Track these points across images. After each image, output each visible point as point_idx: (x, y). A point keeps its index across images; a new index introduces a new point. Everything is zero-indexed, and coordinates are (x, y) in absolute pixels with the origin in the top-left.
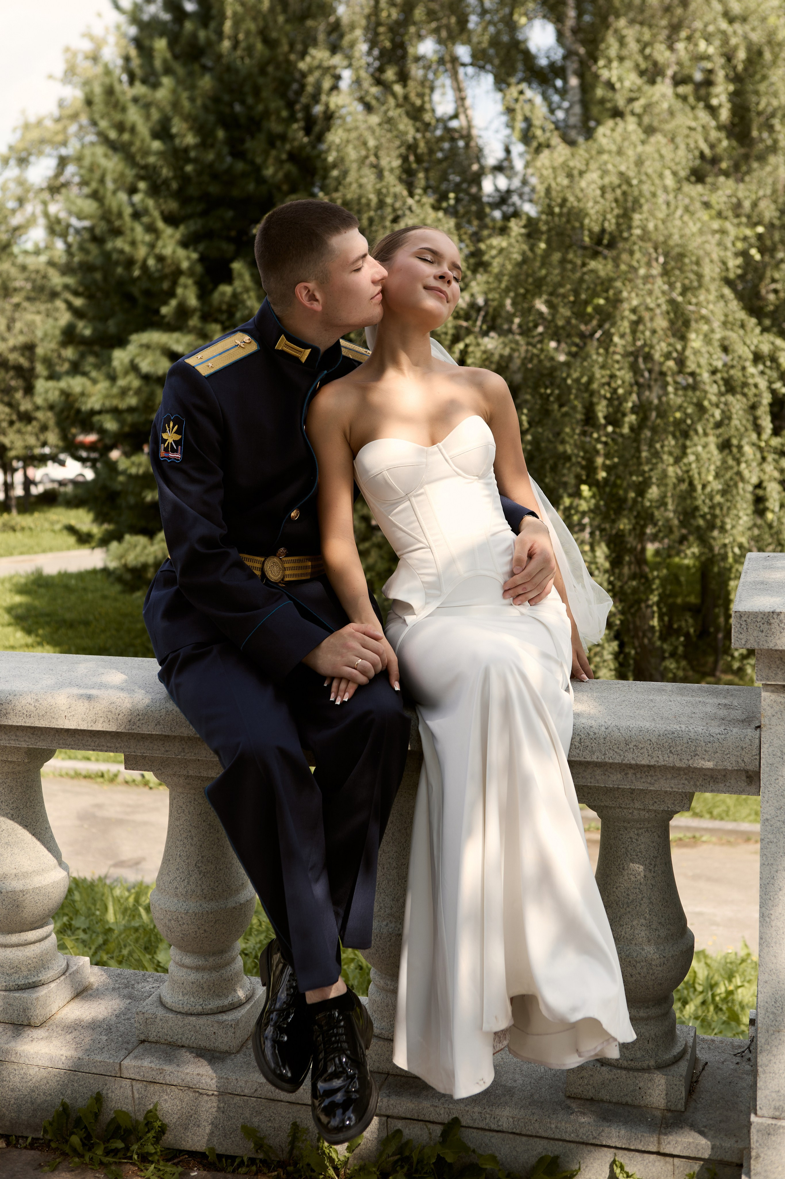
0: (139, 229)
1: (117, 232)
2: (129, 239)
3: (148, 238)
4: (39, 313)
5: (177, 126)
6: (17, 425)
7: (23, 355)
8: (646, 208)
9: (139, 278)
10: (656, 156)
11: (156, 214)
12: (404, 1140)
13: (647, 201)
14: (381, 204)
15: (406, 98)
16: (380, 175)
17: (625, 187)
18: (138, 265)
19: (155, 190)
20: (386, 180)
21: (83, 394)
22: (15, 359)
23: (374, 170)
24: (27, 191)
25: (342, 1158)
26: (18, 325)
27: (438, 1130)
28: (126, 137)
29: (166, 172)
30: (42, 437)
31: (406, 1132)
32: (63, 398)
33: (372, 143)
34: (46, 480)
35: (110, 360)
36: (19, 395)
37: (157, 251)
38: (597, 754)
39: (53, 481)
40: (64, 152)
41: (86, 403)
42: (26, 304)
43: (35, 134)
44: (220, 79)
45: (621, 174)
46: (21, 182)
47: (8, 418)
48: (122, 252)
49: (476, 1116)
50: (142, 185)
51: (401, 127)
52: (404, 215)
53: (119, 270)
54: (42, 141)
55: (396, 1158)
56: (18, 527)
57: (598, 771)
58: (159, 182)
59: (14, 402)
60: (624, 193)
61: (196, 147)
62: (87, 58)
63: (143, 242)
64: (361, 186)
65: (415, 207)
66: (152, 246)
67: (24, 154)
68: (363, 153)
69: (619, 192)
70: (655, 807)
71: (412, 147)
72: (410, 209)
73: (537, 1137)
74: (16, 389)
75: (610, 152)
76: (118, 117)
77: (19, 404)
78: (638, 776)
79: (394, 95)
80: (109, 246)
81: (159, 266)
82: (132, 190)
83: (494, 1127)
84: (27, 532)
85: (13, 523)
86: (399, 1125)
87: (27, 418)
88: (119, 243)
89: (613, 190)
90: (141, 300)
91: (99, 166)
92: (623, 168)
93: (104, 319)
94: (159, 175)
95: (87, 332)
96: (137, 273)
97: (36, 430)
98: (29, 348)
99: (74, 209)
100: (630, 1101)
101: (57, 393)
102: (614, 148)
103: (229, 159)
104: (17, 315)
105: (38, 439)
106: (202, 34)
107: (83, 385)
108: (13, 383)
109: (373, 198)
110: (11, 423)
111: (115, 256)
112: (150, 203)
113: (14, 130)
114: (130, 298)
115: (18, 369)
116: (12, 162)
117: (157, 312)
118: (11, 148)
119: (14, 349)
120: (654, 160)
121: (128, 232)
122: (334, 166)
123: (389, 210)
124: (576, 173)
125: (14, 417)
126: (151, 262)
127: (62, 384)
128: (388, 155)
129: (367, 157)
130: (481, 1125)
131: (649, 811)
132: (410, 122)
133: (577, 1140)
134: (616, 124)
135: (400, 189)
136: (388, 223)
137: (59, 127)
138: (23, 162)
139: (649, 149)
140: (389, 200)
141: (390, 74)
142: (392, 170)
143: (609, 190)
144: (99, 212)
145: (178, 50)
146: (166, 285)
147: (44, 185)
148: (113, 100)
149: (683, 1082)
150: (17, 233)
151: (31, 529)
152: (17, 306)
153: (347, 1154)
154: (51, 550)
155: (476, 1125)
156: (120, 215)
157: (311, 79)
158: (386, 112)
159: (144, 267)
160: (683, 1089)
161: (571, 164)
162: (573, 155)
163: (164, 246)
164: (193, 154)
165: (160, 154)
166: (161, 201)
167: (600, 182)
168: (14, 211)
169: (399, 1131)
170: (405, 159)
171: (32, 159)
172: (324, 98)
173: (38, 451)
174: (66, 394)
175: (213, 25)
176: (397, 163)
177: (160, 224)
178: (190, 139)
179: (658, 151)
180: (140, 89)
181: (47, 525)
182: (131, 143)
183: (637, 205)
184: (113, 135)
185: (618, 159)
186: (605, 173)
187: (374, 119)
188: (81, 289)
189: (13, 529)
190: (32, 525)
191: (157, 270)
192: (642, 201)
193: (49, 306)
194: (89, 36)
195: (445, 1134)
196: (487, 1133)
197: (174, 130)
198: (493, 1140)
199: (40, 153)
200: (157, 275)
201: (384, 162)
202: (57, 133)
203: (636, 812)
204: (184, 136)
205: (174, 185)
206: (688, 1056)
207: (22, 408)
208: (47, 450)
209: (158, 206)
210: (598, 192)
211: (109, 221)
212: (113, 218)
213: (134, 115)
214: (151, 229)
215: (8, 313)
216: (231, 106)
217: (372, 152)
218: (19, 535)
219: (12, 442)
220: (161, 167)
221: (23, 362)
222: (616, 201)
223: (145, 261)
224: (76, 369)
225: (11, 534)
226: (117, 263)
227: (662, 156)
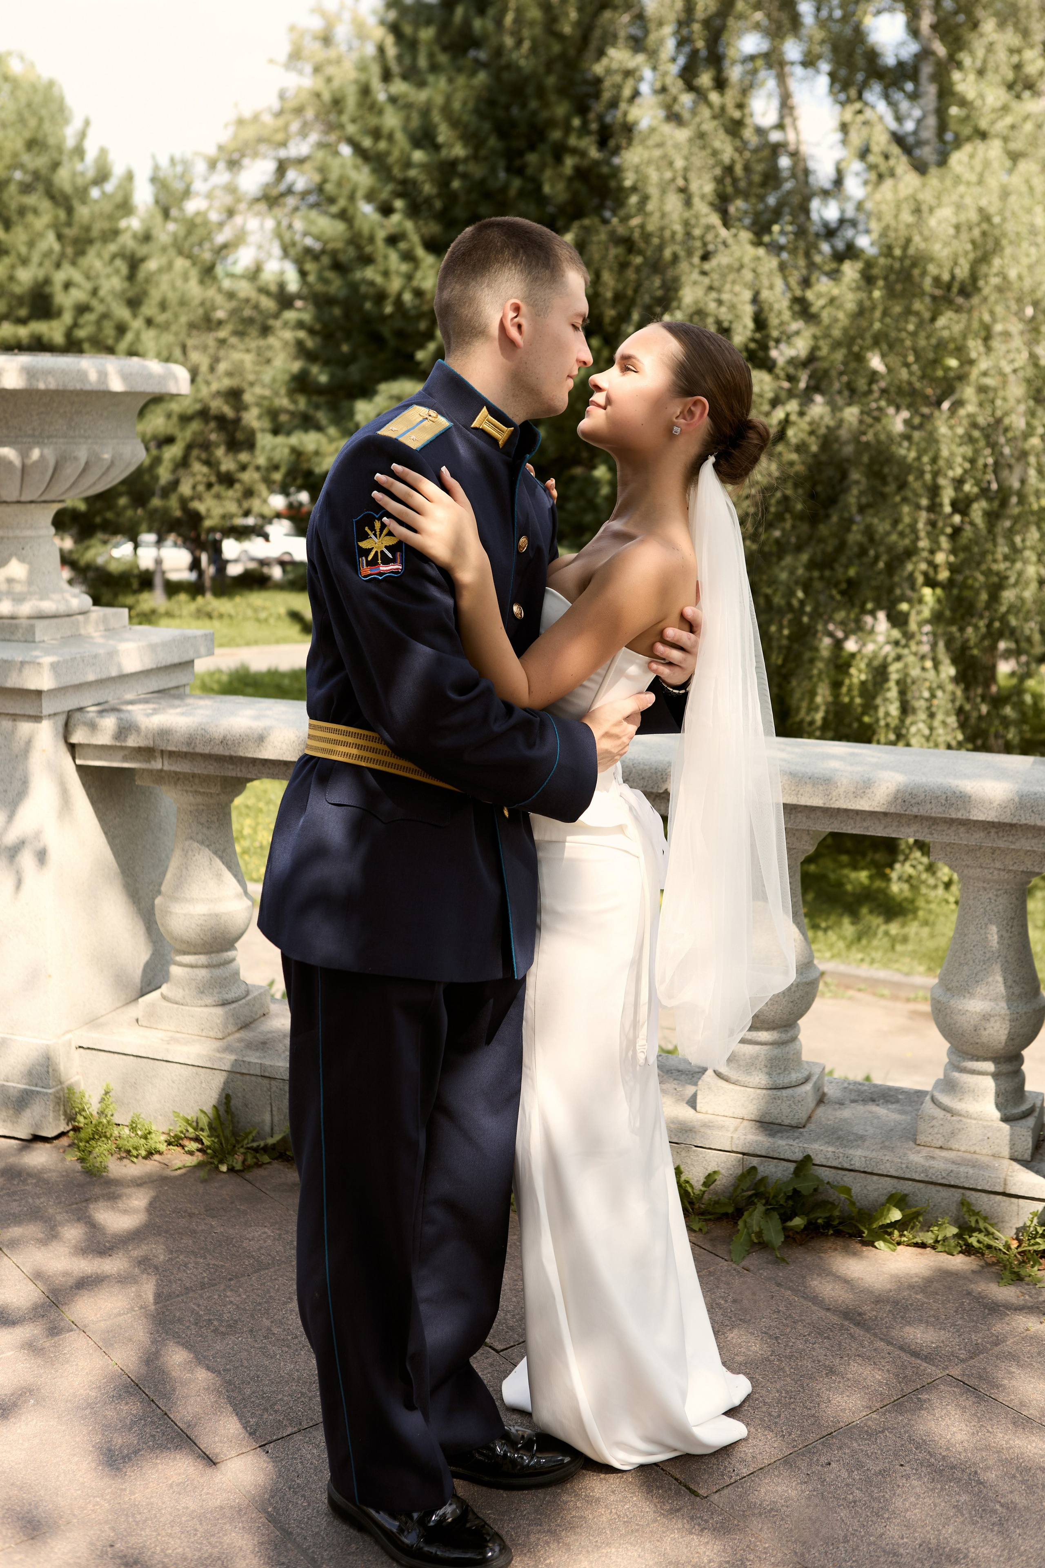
0: (394, 257)
1: (367, 260)
2: (381, 268)
3: (404, 267)
4: (248, 351)
5: (444, 133)
6: (216, 488)
7: (227, 402)
8: (1008, 251)
9: (391, 316)
10: (1024, 189)
11: (415, 238)
12: (759, 1177)
13: (1011, 242)
14: (688, 234)
15: (723, 108)
16: (688, 203)
17: (985, 226)
18: (390, 300)
19: (414, 210)
20: (695, 208)
21: (317, 453)
22: (219, 408)
23: (682, 195)
24: (238, 200)
25: (697, 1192)
26: (222, 367)
27: (792, 1167)
28: (382, 145)
29: (428, 188)
30: (246, 505)
31: (761, 1169)
32: (293, 457)
33: (679, 163)
34: (244, 558)
35: (351, 413)
36: (220, 452)
37: (415, 283)
38: (962, 811)
39: (253, 559)
40: (283, 153)
41: (319, 464)
42: (233, 340)
43: (250, 133)
44: (497, 77)
45: (981, 210)
46: (231, 189)
47: (205, 480)
48: (372, 283)
49: (829, 1155)
50: (399, 204)
51: (717, 144)
52: (716, 252)
53: (368, 305)
54: (260, 140)
55: (750, 1193)
56: (215, 614)
57: (962, 829)
58: (420, 200)
59: (213, 459)
60: (984, 234)
61: (466, 160)
62: (315, 38)
63: (398, 273)
64: (663, 215)
65: (730, 241)
66: (409, 277)
67: (235, 156)
68: (668, 175)
69: (976, 232)
70: (1015, 868)
71: (729, 170)
72: (725, 244)
73: (887, 1176)
74: (217, 445)
75: (968, 184)
76: (373, 121)
77: (218, 463)
78: (1001, 834)
79: (710, 105)
80: (358, 275)
81: (417, 302)
82: (386, 210)
83: (847, 1166)
84: (226, 621)
85: (209, 608)
86: (755, 1161)
87: (228, 480)
88: (370, 273)
89: (970, 229)
90: (392, 342)
91: (348, 179)
92: (983, 203)
93: (345, 362)
94: (421, 192)
95: (323, 379)
96: (388, 309)
97: (239, 494)
98: (234, 396)
99: (315, 230)
100: (978, 1151)
101: (286, 451)
102: (973, 178)
103: (502, 175)
104: (222, 353)
105: (240, 505)
106: (477, 24)
107: (319, 443)
108: (213, 437)
109: (678, 228)
110: (209, 486)
111: (363, 289)
112: (409, 225)
113: (226, 126)
114: (377, 339)
115: (222, 421)
116: (221, 166)
117: (411, 357)
118: (221, 148)
119: (218, 393)
120: (1020, 194)
121: (380, 259)
122: (634, 189)
123: (698, 244)
124: (925, 208)
125: (213, 479)
126: (407, 297)
127: (294, 440)
128: (700, 178)
129: (673, 180)
130: (835, 1164)
131: (1009, 871)
132: (728, 139)
133: (926, 1179)
134: (975, 149)
135: (715, 219)
136: (696, 260)
137: (281, 122)
138: (233, 164)
139: (1016, 181)
140: (697, 232)
141: (705, 79)
142: (703, 197)
143: (964, 229)
144: (348, 235)
145: (445, 40)
146: (423, 325)
147: (259, 194)
148: (369, 101)
149: (1030, 1133)
150: (224, 252)
151: (230, 617)
152: (222, 342)
153: (703, 1189)
154: (256, 642)
155: (829, 1164)
156: (371, 239)
157: (607, 84)
158: (699, 125)
159: (398, 302)
160: (1030, 1140)
161: (921, 196)
162: (924, 185)
163: (424, 278)
164: (461, 168)
165: (423, 166)
166: (421, 222)
167: (954, 220)
168: (221, 225)
169: (754, 1169)
170: (719, 181)
171: (246, 161)
172: (623, 106)
173: (240, 521)
174: (297, 453)
175: (491, 12)
176: (709, 188)
177: (420, 252)
178: (459, 151)
179: (1027, 182)
180: (399, 87)
181: (249, 613)
182: (388, 153)
183: (998, 248)
184: (367, 143)
185: (977, 190)
186: (959, 207)
187: (682, 135)
188: (318, 327)
189: (210, 616)
190: (232, 612)
191: (415, 307)
192: (1004, 242)
193: (262, 343)
194: (319, 10)
195: (797, 1172)
196: (840, 1172)
197: (441, 139)
198: (845, 1179)
199: (255, 155)
200: (413, 312)
201: (694, 187)
202: (276, 131)
203: (996, 872)
204: (451, 146)
205: (438, 204)
206: (1036, 1114)
207: (224, 468)
208: (250, 521)
209: (418, 229)
210: (951, 231)
211: (359, 247)
212: (364, 242)
213: (391, 120)
214: (408, 257)
215: (212, 351)
216: (507, 108)
217: (680, 173)
218: (216, 623)
219: (208, 510)
220: (423, 182)
221: (228, 411)
222: (973, 242)
223: (399, 296)
224: (307, 423)
225: (207, 622)
226: (365, 297)
227: (1031, 189)
